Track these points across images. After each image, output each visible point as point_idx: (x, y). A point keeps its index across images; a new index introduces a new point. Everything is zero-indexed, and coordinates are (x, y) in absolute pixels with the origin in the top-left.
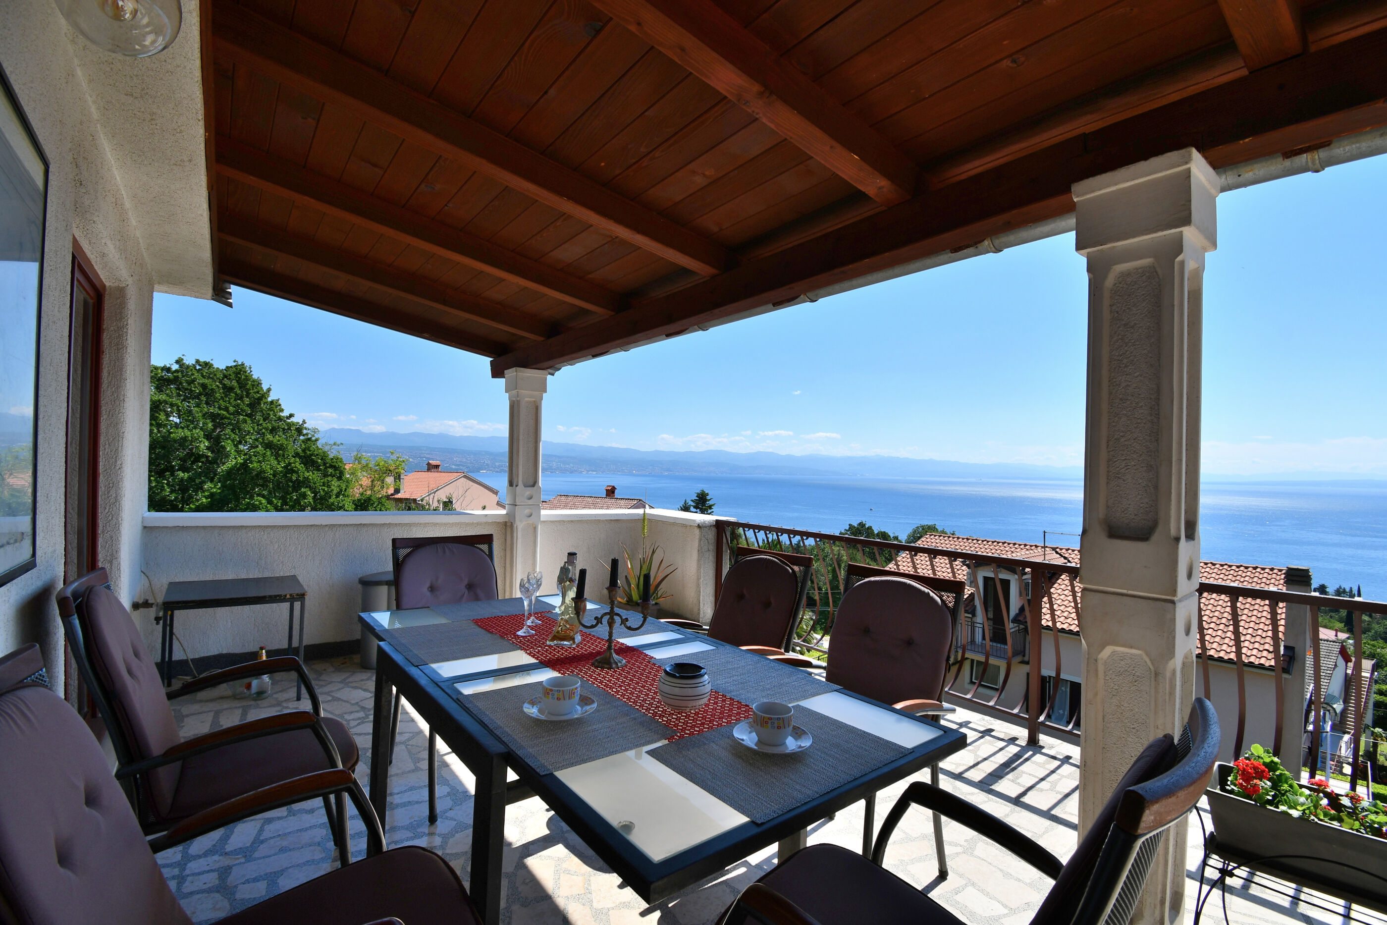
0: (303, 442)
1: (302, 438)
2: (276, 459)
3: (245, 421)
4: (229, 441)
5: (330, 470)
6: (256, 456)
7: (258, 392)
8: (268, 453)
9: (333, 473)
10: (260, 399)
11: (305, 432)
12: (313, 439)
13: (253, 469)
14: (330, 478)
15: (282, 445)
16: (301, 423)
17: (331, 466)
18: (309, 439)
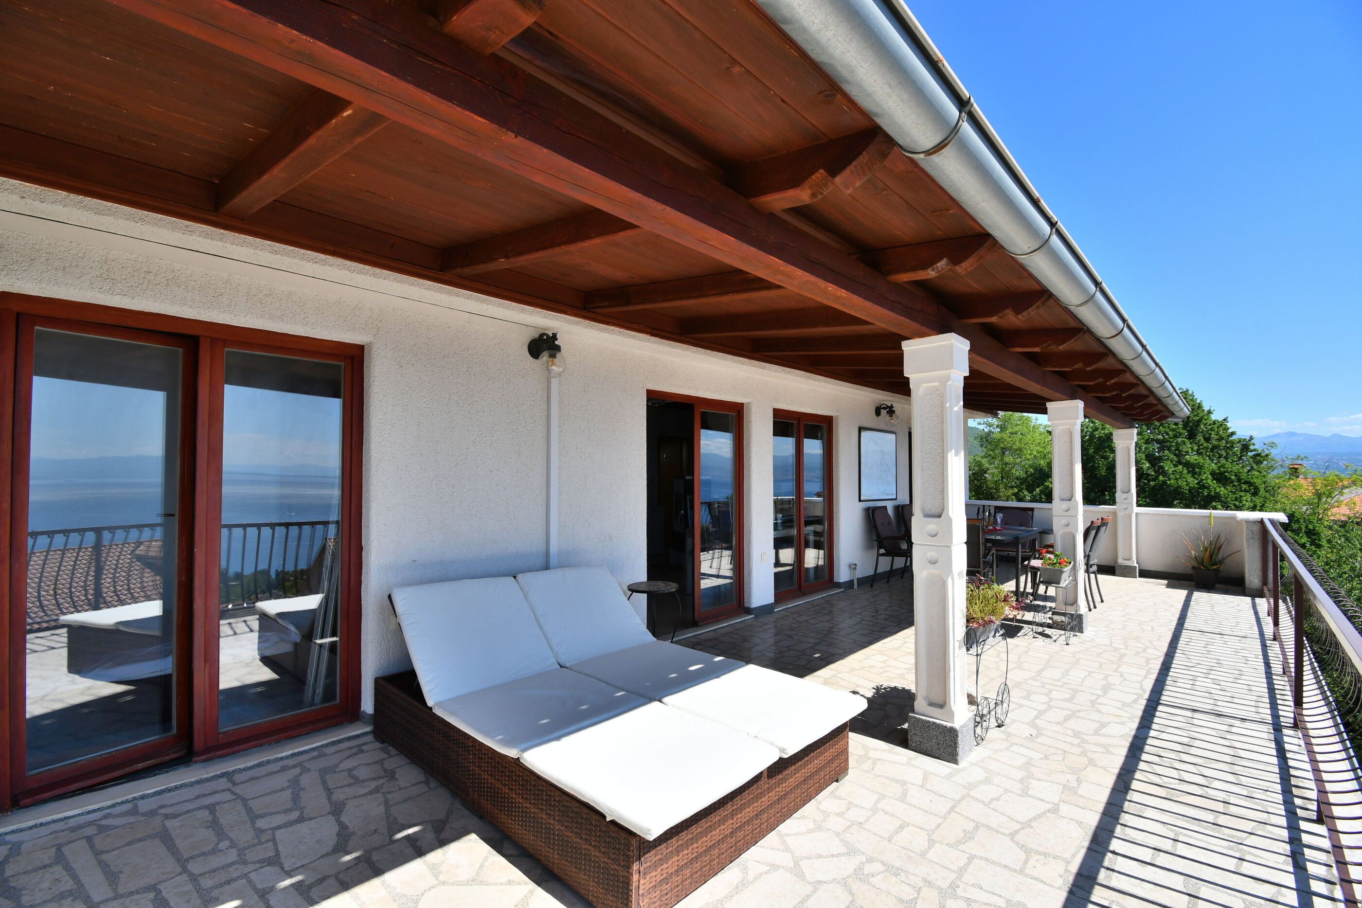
0: (1251, 457)
1: (1250, 454)
2: (1193, 476)
3: (1184, 443)
4: (1169, 462)
5: (1244, 486)
6: (1173, 474)
7: (1197, 415)
8: (1185, 471)
9: (1247, 489)
10: (1200, 421)
11: (1252, 447)
12: (1263, 454)
13: (1170, 485)
14: (1242, 494)
15: (1198, 464)
16: (1248, 439)
17: (1246, 483)
18: (1259, 455)
